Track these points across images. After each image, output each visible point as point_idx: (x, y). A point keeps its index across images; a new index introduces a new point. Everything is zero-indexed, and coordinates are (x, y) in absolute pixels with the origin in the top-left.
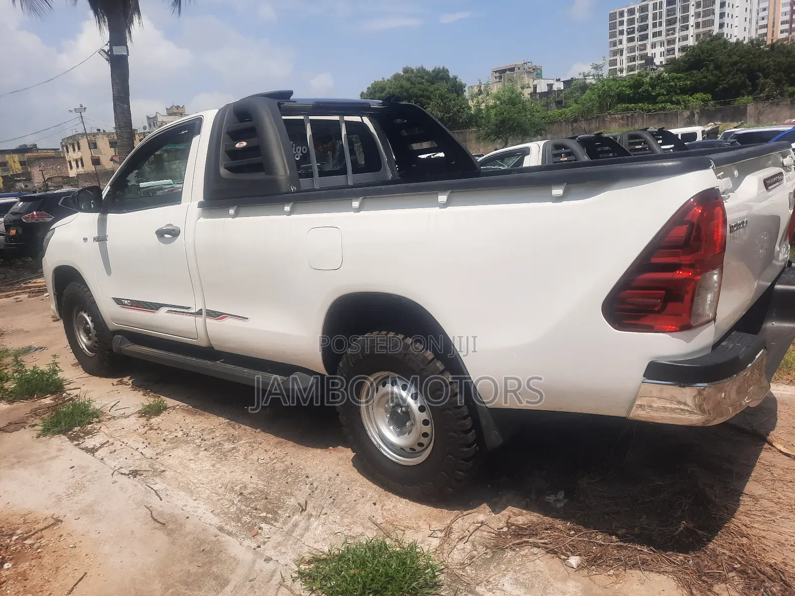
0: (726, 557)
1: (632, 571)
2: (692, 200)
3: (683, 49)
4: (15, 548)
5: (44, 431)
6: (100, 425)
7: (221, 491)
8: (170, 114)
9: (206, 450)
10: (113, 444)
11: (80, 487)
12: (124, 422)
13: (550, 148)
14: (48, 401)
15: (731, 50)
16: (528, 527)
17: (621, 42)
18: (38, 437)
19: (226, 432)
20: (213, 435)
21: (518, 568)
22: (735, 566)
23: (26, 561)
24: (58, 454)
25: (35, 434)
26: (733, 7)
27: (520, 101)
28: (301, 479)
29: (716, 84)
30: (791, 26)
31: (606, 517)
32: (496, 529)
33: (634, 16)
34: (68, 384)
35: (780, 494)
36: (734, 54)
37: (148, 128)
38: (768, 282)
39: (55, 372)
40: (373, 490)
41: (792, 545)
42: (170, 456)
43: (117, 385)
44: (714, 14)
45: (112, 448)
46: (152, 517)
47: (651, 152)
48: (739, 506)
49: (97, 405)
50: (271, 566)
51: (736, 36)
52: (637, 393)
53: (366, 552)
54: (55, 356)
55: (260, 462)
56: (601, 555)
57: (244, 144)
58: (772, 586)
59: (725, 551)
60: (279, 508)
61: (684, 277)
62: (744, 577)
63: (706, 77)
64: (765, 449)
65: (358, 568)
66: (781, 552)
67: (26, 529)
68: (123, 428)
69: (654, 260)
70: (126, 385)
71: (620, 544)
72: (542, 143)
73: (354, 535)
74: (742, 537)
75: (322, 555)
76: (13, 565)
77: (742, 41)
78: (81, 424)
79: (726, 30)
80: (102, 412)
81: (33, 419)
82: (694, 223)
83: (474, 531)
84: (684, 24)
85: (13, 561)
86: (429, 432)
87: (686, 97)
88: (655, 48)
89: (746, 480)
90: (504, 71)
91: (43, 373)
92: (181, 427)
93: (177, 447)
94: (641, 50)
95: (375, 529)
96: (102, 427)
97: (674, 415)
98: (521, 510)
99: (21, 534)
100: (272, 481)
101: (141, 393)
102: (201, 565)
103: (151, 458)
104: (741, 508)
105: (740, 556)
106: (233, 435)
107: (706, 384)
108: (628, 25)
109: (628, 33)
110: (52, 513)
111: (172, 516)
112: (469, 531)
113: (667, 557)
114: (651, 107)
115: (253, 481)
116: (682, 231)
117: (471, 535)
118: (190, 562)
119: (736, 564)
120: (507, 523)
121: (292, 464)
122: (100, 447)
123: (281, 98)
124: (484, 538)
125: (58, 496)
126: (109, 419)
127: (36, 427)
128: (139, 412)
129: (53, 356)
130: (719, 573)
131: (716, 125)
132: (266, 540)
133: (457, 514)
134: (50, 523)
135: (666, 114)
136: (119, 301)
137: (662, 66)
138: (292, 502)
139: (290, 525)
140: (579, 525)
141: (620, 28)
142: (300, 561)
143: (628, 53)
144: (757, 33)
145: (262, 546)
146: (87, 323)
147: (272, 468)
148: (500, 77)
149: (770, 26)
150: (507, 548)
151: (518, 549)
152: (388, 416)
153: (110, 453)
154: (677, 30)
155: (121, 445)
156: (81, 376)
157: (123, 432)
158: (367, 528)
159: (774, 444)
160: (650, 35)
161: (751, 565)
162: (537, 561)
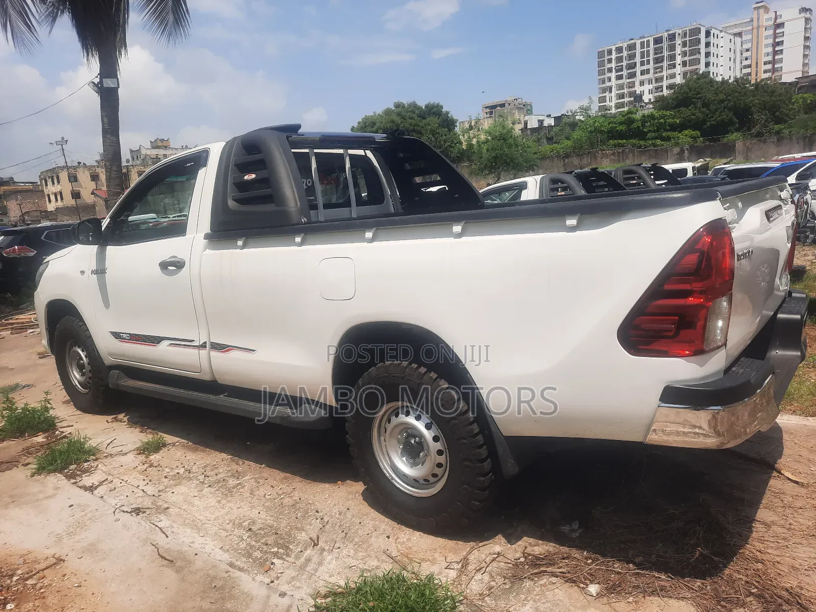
0: (743, 582)
1: (651, 598)
2: (701, 230)
3: (670, 87)
4: (16, 588)
5: (38, 469)
6: (97, 463)
7: (229, 527)
8: (153, 148)
9: (210, 486)
10: (112, 482)
11: (82, 525)
12: (123, 459)
13: (547, 182)
14: (40, 439)
15: (717, 88)
16: (545, 557)
17: (610, 79)
18: (32, 476)
19: (230, 468)
20: (216, 471)
21: (538, 597)
22: (752, 591)
23: (29, 602)
24: (55, 492)
25: (29, 473)
26: (717, 47)
27: (511, 136)
28: (310, 514)
29: (704, 121)
30: (774, 66)
31: (623, 546)
32: (513, 560)
33: (621, 55)
34: (60, 422)
35: (791, 521)
36: (721, 92)
37: (131, 162)
38: (771, 311)
39: (47, 409)
40: (385, 524)
41: (806, 569)
42: (174, 492)
43: (112, 422)
44: (700, 53)
45: (111, 486)
46: (159, 554)
47: (645, 187)
48: (752, 532)
49: (93, 443)
50: (286, 601)
51: (722, 75)
52: (654, 418)
53: (383, 584)
54: (47, 393)
55: (268, 497)
56: (620, 583)
57: (253, 176)
58: (790, 609)
59: (741, 576)
60: (289, 542)
61: (696, 303)
62: (762, 602)
63: (694, 115)
64: (774, 477)
65: (376, 600)
66: (796, 576)
67: (27, 569)
68: (122, 466)
69: (667, 287)
70: (121, 422)
71: (638, 571)
72: (538, 178)
73: (370, 569)
74: (757, 562)
75: (338, 589)
76: (16, 606)
77: (728, 80)
78: (78, 462)
79: (712, 69)
80: (98, 449)
81: (26, 457)
82: (704, 252)
83: (491, 562)
84: (671, 63)
85: (16, 601)
86: (443, 462)
87: (675, 134)
88: (643, 85)
89: (757, 507)
90: (493, 107)
91: (34, 410)
92: (182, 464)
93: (179, 484)
94: (630, 87)
95: (390, 562)
96: (100, 465)
97: (687, 439)
98: (537, 541)
99: (22, 574)
100: (280, 517)
101: (138, 430)
102: (213, 601)
103: (154, 495)
104: (754, 535)
105: (757, 582)
106: (237, 471)
107: (719, 408)
108: (617, 63)
109: (617, 71)
110: (53, 553)
111: (180, 552)
112: (485, 562)
113: (685, 583)
114: (642, 143)
115: (261, 516)
116: (692, 259)
117: (488, 566)
118: (202, 599)
119: (753, 589)
120: (524, 553)
121: (300, 499)
122: (99, 486)
123: (290, 131)
124: (501, 569)
125: (58, 535)
126: (106, 457)
127: (30, 466)
128: (137, 449)
129: (45, 393)
130: (737, 598)
131: (706, 161)
132: (279, 575)
133: (472, 546)
134: (52, 563)
135: (656, 150)
136: (117, 335)
137: (650, 102)
138: (303, 536)
139: (303, 559)
140: (596, 554)
141: (609, 66)
142: (316, 595)
143: (617, 90)
144: (741, 72)
145: (275, 581)
146: (81, 358)
147: (280, 503)
148: (491, 113)
149: (754, 66)
150: (525, 578)
151: (536, 579)
152: (401, 447)
153: (110, 491)
154: (665, 68)
155: (121, 483)
156: (73, 414)
157: (122, 470)
158: (383, 561)
159: (782, 472)
160: (638, 73)
161: (768, 590)
162: (556, 590)
